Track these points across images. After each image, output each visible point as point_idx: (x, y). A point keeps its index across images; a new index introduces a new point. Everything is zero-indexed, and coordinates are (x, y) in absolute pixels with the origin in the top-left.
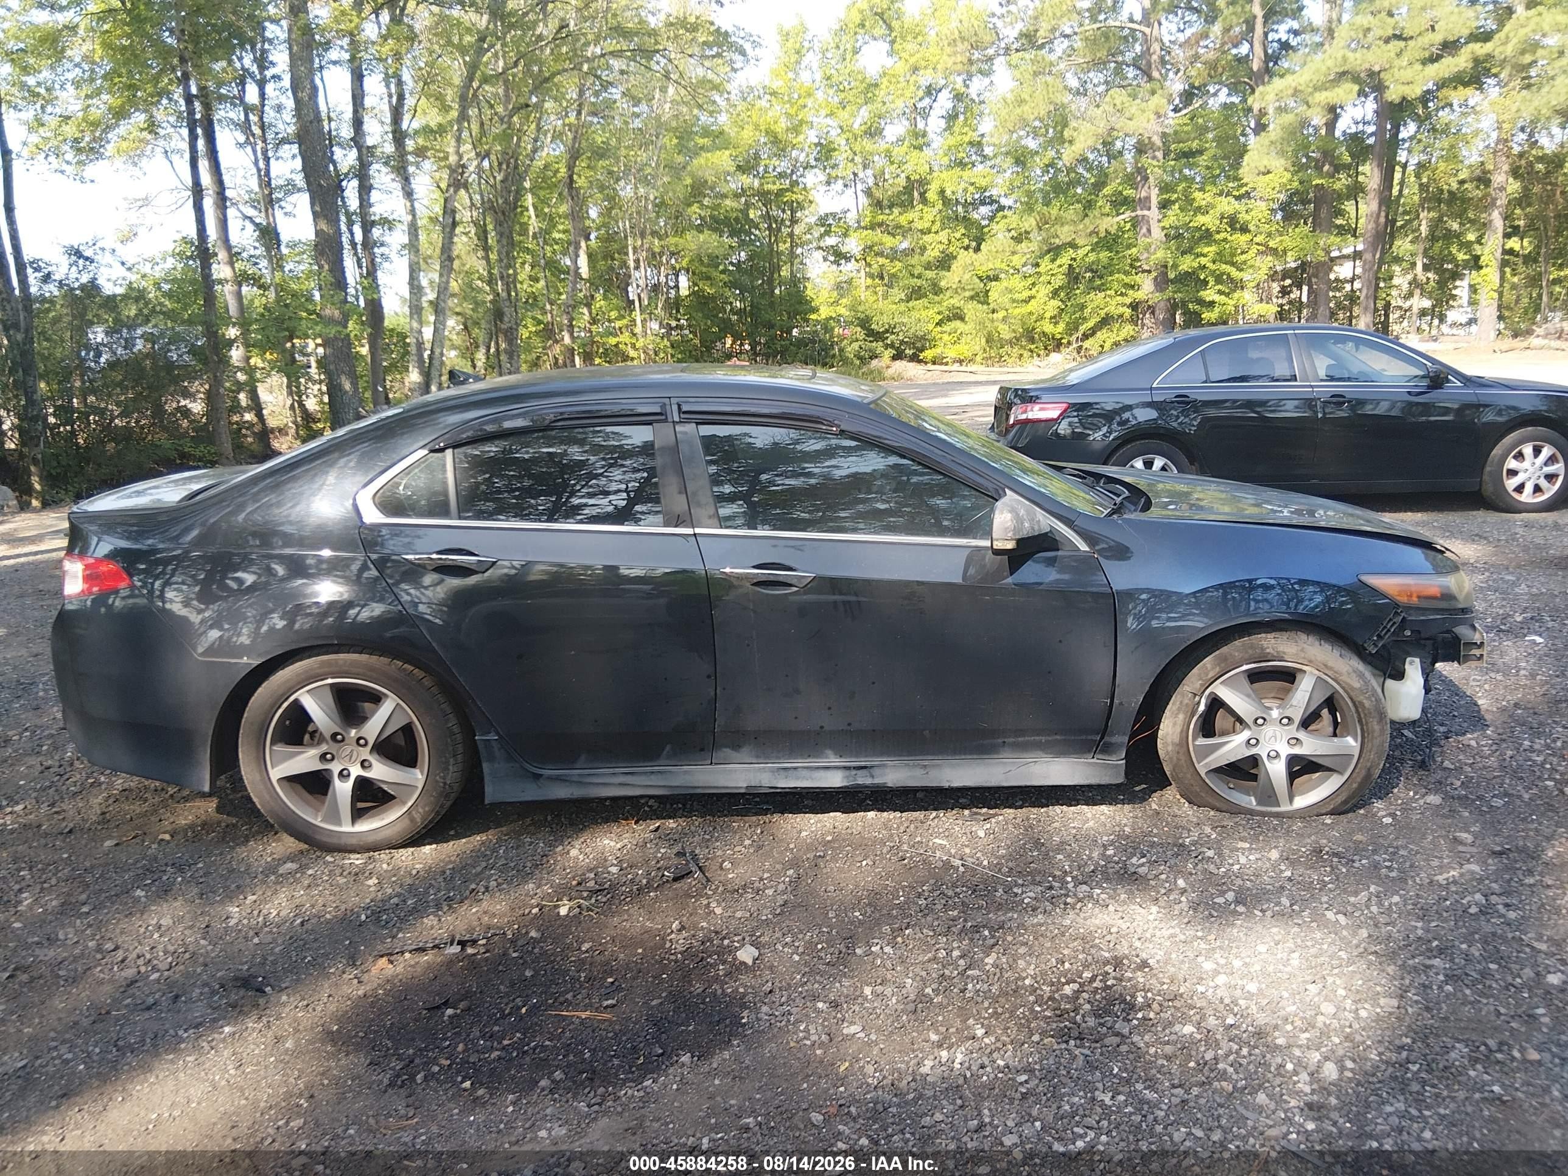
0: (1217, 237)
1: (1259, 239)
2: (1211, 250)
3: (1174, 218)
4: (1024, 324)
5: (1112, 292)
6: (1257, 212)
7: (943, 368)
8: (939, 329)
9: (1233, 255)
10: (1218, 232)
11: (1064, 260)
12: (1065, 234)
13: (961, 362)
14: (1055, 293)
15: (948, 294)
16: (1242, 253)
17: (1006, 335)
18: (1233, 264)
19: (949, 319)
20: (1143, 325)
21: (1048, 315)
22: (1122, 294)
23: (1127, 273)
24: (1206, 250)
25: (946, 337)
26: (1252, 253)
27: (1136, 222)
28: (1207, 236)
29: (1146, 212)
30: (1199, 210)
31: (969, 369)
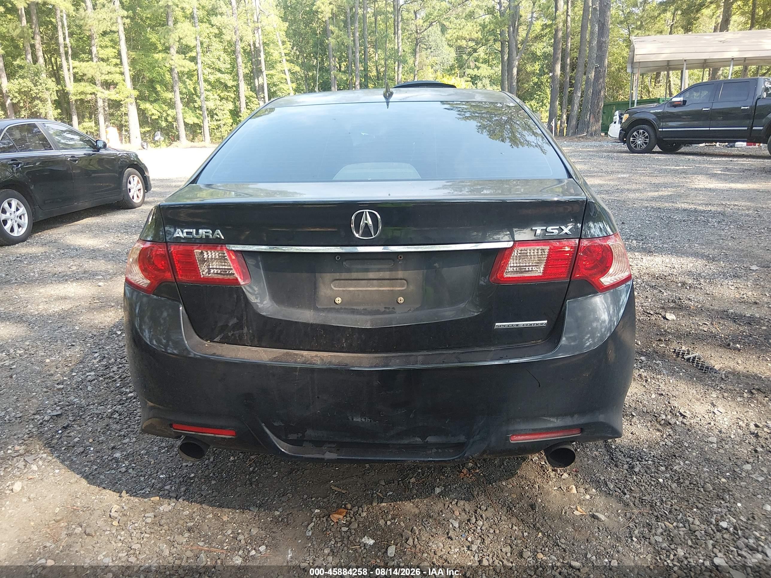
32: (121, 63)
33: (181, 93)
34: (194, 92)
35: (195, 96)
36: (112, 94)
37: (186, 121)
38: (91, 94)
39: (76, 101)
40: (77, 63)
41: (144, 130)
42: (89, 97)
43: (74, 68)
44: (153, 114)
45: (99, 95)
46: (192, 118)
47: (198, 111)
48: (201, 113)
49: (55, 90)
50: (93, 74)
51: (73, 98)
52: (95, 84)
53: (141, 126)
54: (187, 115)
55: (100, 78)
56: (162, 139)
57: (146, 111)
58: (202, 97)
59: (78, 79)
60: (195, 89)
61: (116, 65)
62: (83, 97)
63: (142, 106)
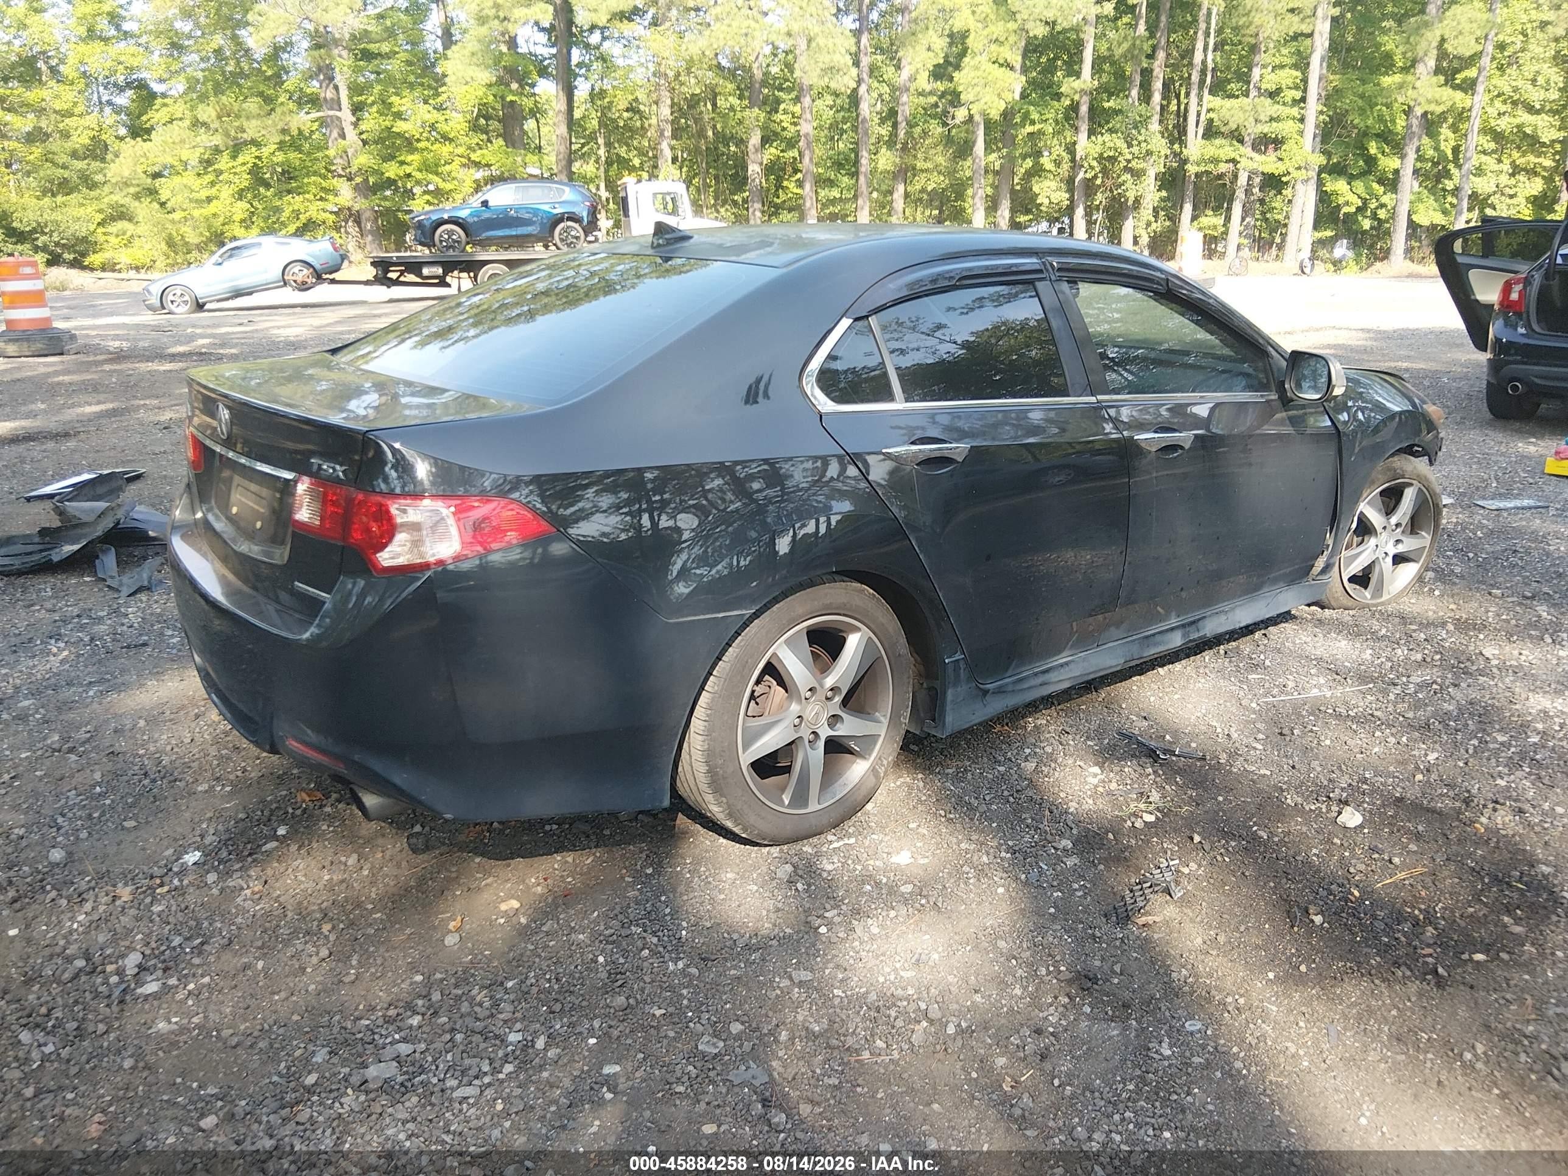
0: (420, 145)
1: (461, 150)
2: (414, 158)
3: (371, 122)
4: (209, 228)
5: (310, 196)
6: (456, 123)
7: (116, 275)
8: (100, 230)
9: (437, 165)
10: (418, 140)
11: (247, 157)
12: (252, 129)
13: (137, 269)
14: (240, 195)
15: (107, 189)
16: (446, 163)
17: (193, 238)
18: (437, 174)
19: (113, 219)
20: (347, 233)
21: (237, 217)
22: (321, 199)
23: (325, 178)
24: (409, 158)
25: (113, 240)
26: (455, 166)
27: (323, 122)
28: (410, 144)
29: (338, 114)
30: (399, 116)
31: (149, 276)
32: (1303, 100)
33: (1420, 158)
34: (1450, 157)
35: (1451, 166)
36: (1268, 163)
37: (1414, 218)
38: (1227, 161)
39: (1197, 175)
40: (1216, 102)
41: (1319, 235)
42: (1223, 168)
43: (1209, 111)
44: (1347, 203)
45: (1244, 163)
46: (1431, 212)
47: (1449, 199)
48: (1455, 201)
49: (1163, 153)
50: (1240, 122)
51: (1192, 169)
52: (1241, 141)
53: (1316, 227)
54: (1421, 207)
55: (1253, 130)
56: (1350, 254)
57: (1333, 198)
58: (1465, 167)
59: (1210, 132)
60: (1456, 150)
61: (1295, 102)
62: (1210, 167)
63: (1329, 187)
